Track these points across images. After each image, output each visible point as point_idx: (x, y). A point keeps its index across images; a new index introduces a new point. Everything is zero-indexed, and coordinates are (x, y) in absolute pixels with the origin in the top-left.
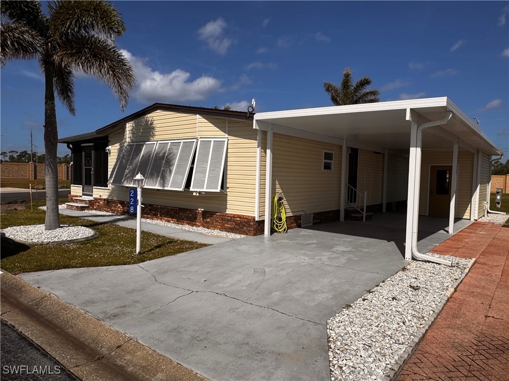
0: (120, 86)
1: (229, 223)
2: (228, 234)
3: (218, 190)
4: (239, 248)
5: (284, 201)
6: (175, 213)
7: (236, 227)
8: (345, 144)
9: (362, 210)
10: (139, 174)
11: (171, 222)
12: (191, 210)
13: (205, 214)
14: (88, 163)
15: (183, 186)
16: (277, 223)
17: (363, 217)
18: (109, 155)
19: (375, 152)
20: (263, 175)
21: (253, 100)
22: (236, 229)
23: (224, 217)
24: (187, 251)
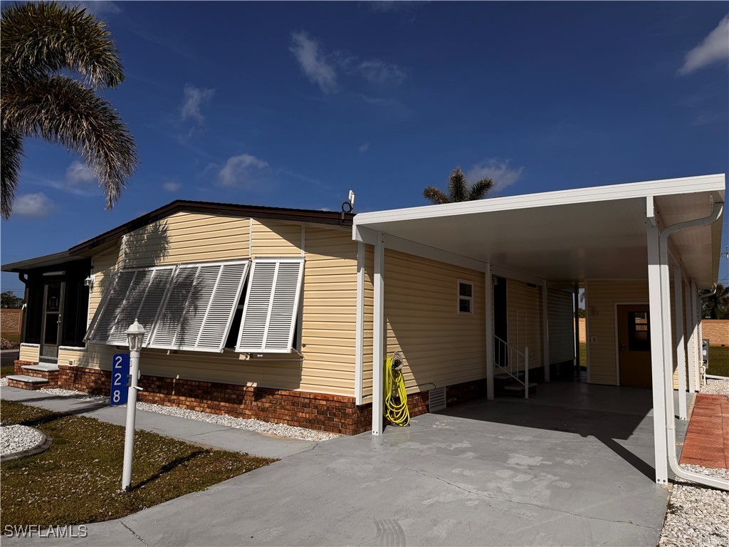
0: (110, 163)
1: (306, 410)
2: (306, 433)
3: (288, 349)
4: (332, 465)
5: (405, 368)
6: (204, 392)
7: (321, 417)
8: (489, 271)
9: (522, 378)
10: (136, 323)
11: (197, 409)
12: (234, 386)
13: (259, 393)
14: (53, 306)
15: (222, 344)
16: (393, 408)
17: (524, 390)
18: (90, 292)
19: (529, 285)
20: (368, 321)
21: (351, 191)
22: (319, 422)
23: (296, 399)
24: (228, 478)
